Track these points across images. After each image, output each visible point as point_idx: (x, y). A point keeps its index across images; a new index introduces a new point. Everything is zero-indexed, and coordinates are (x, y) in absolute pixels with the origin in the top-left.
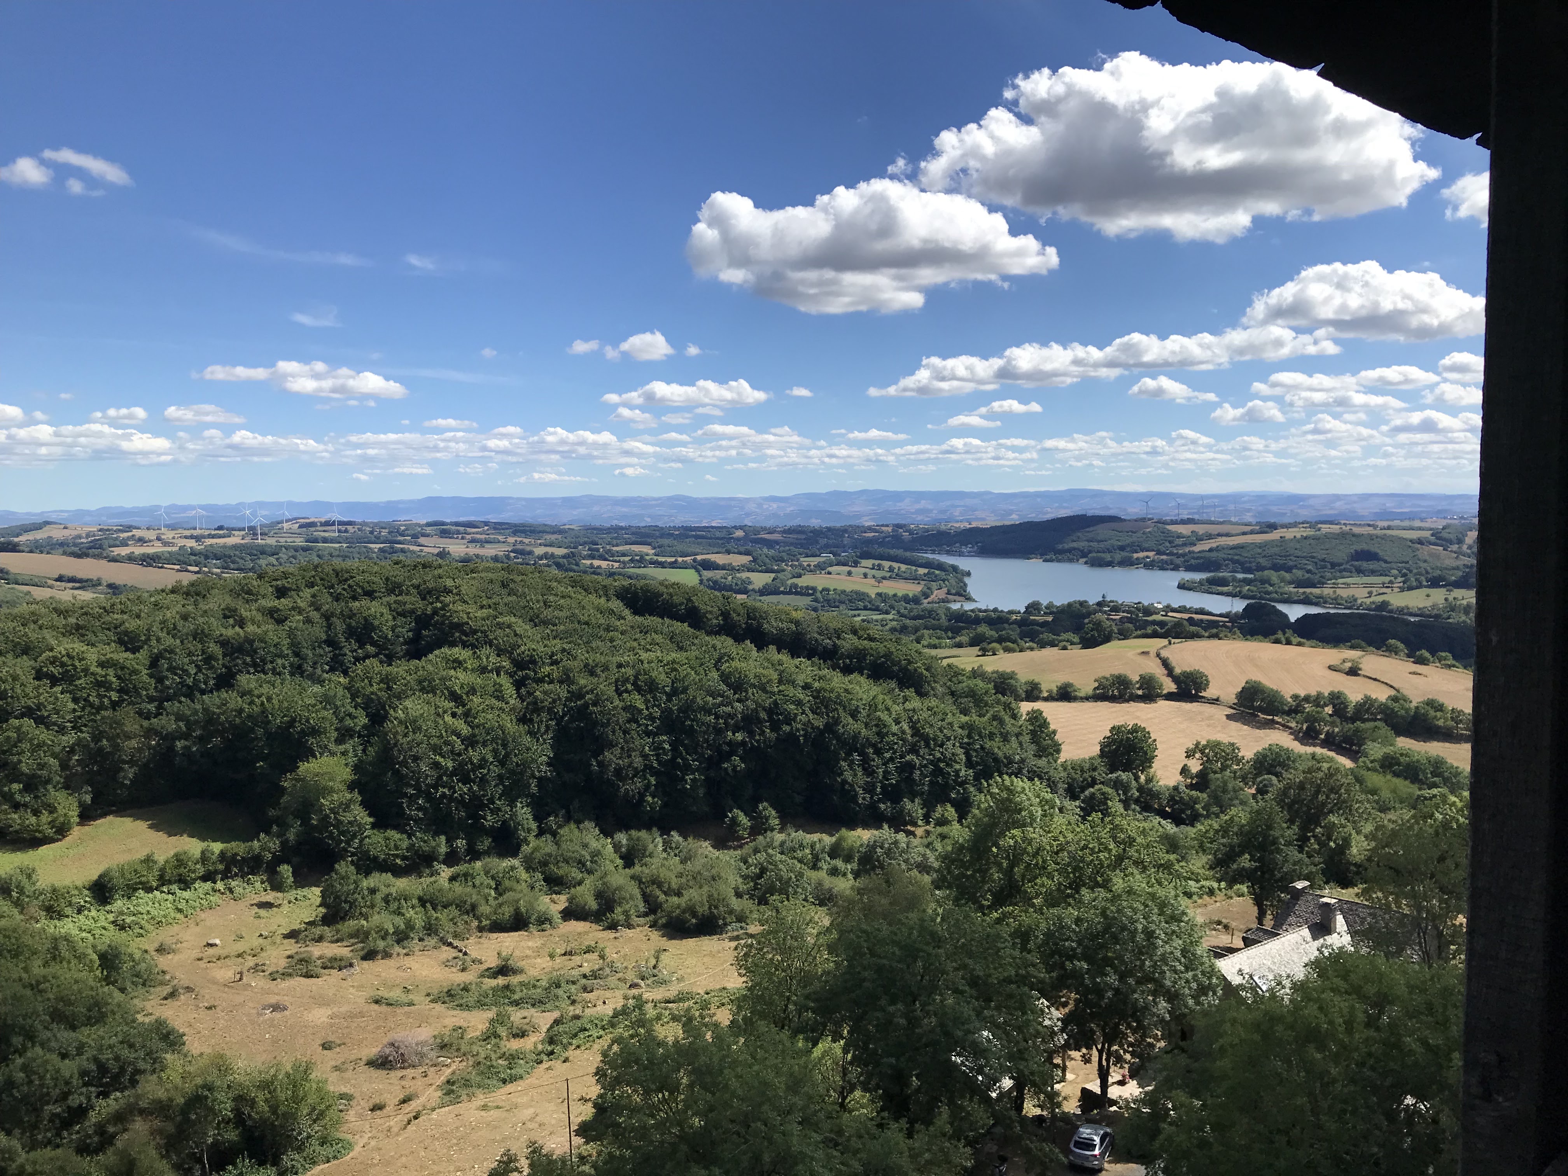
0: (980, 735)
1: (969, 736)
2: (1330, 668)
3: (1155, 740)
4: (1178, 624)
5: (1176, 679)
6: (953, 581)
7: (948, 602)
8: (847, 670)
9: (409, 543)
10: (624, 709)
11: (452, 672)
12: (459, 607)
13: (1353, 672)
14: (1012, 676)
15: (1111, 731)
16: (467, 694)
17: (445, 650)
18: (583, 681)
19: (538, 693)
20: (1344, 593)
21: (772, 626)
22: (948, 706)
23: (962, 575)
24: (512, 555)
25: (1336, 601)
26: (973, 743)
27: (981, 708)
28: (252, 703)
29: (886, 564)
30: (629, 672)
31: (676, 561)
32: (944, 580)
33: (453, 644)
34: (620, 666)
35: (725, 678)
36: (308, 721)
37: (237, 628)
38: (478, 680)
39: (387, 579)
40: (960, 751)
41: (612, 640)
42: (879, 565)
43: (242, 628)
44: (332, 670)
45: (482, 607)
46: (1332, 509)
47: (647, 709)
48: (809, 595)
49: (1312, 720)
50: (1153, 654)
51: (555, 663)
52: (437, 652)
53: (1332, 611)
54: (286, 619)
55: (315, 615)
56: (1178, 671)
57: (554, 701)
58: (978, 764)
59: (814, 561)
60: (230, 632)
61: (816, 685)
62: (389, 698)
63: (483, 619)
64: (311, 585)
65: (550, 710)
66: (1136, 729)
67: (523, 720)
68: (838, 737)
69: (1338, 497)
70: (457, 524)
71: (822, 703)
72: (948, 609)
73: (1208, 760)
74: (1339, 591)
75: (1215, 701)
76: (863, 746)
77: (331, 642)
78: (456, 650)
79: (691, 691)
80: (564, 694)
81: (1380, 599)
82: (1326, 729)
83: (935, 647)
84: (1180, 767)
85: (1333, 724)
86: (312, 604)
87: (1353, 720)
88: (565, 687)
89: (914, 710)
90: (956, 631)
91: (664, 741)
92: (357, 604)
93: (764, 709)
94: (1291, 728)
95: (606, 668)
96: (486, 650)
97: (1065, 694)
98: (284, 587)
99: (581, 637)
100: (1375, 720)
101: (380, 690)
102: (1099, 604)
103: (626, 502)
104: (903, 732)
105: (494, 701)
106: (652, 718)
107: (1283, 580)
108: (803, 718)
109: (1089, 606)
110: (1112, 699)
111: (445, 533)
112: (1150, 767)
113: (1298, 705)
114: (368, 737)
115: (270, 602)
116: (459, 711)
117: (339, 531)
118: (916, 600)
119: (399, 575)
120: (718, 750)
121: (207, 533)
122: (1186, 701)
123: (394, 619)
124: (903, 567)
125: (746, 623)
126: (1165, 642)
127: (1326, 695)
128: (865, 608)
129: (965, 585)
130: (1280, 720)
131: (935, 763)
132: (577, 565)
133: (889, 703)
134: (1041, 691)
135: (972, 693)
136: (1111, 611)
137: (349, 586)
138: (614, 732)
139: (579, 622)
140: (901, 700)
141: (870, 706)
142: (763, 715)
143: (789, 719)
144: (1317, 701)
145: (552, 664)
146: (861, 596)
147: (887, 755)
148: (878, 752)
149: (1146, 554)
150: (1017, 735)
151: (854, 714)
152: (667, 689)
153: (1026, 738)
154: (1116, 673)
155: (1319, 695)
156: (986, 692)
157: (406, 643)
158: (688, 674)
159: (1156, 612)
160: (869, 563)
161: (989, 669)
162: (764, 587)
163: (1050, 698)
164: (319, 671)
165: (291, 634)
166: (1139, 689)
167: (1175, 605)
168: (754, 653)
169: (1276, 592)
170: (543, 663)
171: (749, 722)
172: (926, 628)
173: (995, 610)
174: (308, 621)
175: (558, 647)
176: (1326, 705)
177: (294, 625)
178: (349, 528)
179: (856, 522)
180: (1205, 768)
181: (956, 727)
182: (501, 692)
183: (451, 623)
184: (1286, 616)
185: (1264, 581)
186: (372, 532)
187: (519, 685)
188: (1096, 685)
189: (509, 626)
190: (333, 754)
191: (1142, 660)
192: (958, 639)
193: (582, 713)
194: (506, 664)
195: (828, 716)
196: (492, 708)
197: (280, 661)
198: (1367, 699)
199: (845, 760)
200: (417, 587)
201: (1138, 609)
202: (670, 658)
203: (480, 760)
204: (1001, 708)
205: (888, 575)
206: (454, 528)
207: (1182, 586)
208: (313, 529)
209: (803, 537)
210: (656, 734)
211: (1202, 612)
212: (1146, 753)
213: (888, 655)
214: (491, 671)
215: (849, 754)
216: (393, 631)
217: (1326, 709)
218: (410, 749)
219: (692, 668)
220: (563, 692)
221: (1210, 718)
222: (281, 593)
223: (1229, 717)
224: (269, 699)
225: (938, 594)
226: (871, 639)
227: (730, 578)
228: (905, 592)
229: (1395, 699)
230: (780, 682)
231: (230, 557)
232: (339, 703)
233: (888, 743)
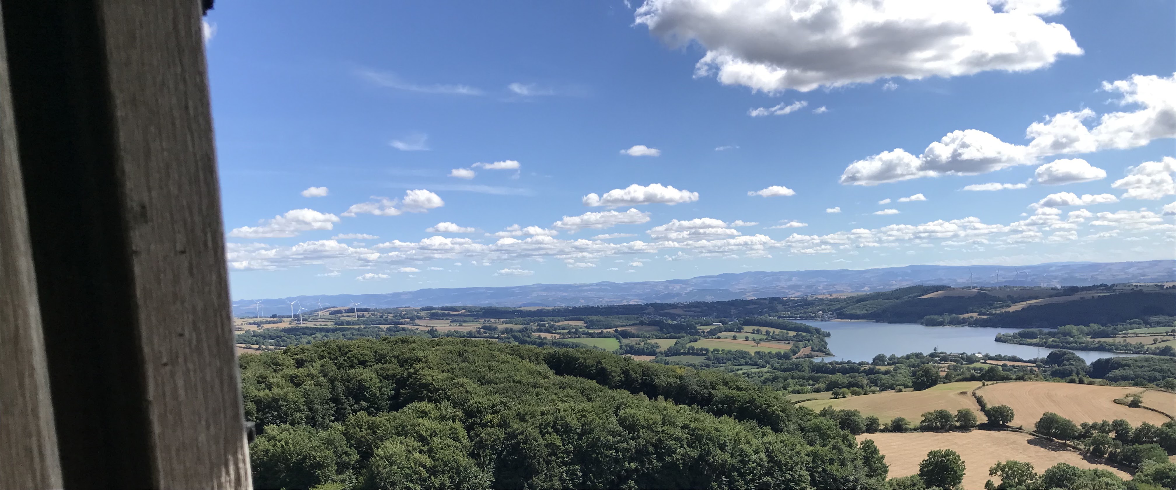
0: (823, 462)
1: (814, 461)
2: (1115, 401)
3: (963, 462)
4: (992, 370)
5: (987, 413)
6: (816, 341)
7: (812, 357)
8: (718, 414)
9: (408, 323)
10: (546, 446)
11: (420, 420)
12: (426, 372)
13: (1135, 404)
14: (855, 413)
15: (928, 456)
16: (431, 436)
17: (416, 404)
18: (516, 425)
19: (483, 435)
20: (1133, 341)
21: (661, 381)
22: (798, 438)
23: (822, 335)
24: (482, 330)
25: (1126, 348)
26: (817, 467)
27: (824, 440)
28: (275, 445)
29: (764, 329)
30: (551, 418)
31: (602, 332)
32: (809, 340)
33: (421, 400)
34: (543, 414)
35: (621, 422)
36: (315, 458)
37: (267, 391)
38: (437, 426)
39: (376, 352)
40: (804, 473)
41: (538, 395)
42: (758, 331)
43: (270, 390)
44: (336, 420)
45: (443, 372)
46: (1126, 273)
47: (564, 445)
48: (703, 355)
49: (1098, 443)
50: (970, 393)
51: (495, 412)
52: (409, 406)
53: (1122, 356)
54: (303, 382)
55: (322, 379)
56: (989, 406)
57: (495, 440)
58: (820, 482)
59: (707, 329)
60: (262, 394)
61: (692, 425)
62: (374, 440)
63: (443, 380)
64: (321, 357)
65: (493, 447)
66: (948, 454)
67: (472, 455)
68: (710, 465)
69: (1131, 264)
70: (443, 309)
71: (696, 439)
72: (811, 363)
73: (1007, 477)
74: (1129, 340)
75: (1019, 430)
76: (730, 471)
77: (335, 400)
78: (423, 403)
79: (596, 433)
80: (502, 436)
81: (1164, 345)
82: (1109, 450)
83: (798, 392)
84: (985, 482)
85: (1116, 446)
86: (321, 372)
87: (1133, 442)
88: (502, 430)
89: (770, 443)
90: (816, 380)
91: (577, 469)
92: (353, 370)
93: (651, 444)
94: (1080, 450)
95: (533, 416)
96: (445, 403)
97: (898, 427)
98: (302, 359)
99: (515, 392)
100: (1152, 442)
101: (367, 434)
102: (932, 355)
103: (566, 288)
104: (761, 460)
105: (450, 440)
106: (567, 453)
107: (1082, 332)
108: (682, 451)
109: (923, 357)
110: (936, 430)
111: (434, 316)
112: (960, 483)
113: (1087, 432)
114: (360, 469)
115: (292, 371)
116: (425, 448)
117: (358, 316)
118: (786, 356)
119: (384, 348)
120: (619, 476)
121: (265, 320)
122: (995, 430)
123: (381, 381)
124: (777, 331)
125: (642, 379)
126: (980, 384)
127: (1111, 423)
128: (747, 364)
129: (826, 343)
130: (1071, 444)
131: (787, 482)
132: (529, 337)
133: (750, 437)
134: (878, 425)
135: (817, 429)
136: (940, 360)
137: (348, 357)
138: (539, 463)
139: (514, 381)
140: (761, 435)
141: (735, 440)
142: (651, 449)
143: (671, 452)
144: (1103, 428)
145: (493, 413)
146: (743, 355)
147: (749, 477)
148: (742, 475)
149: (970, 315)
150: (852, 461)
151: (722, 447)
152: (578, 431)
153: (859, 463)
154: (939, 409)
155: (1104, 424)
156: (829, 428)
157: (390, 399)
158: (593, 419)
159: (977, 360)
160: (750, 329)
161: (837, 409)
162: (668, 350)
163: (886, 430)
164: (327, 421)
165: (306, 394)
166: (957, 421)
167: (992, 354)
168: (647, 401)
169: (1076, 342)
170: (487, 412)
171: (640, 454)
172: (793, 378)
173: (849, 362)
174: (318, 384)
175: (498, 400)
176: (1110, 431)
177: (308, 388)
178: (366, 313)
179: (741, 297)
180: (1004, 483)
181: (803, 454)
182: (456, 434)
183: (420, 384)
184: (1083, 361)
185: (1065, 334)
186: (381, 317)
187: (469, 428)
188: (923, 418)
189: (462, 385)
190: (334, 481)
191: (962, 398)
192: (817, 386)
193: (516, 449)
194: (460, 413)
195: (701, 449)
196: (449, 446)
197: (298, 415)
198: (1145, 425)
199: (715, 481)
200: (397, 357)
201: (962, 358)
202: (580, 408)
203: (440, 485)
204: (839, 440)
205: (765, 337)
206: (440, 312)
207: (998, 340)
208: (339, 315)
209: (699, 310)
210: (570, 464)
211: (1014, 359)
212: (956, 472)
213: (752, 401)
214: (449, 419)
215: (718, 477)
216: (380, 390)
217: (1110, 434)
218: (389, 477)
219: (597, 415)
220: (501, 433)
221: (1014, 442)
222: (300, 364)
223: (1030, 442)
224: (287, 443)
225: (804, 351)
226: (739, 389)
227: (642, 344)
228: (778, 350)
229: (1169, 425)
230: (664, 424)
231: (280, 337)
232: (337, 444)
233: (749, 469)
